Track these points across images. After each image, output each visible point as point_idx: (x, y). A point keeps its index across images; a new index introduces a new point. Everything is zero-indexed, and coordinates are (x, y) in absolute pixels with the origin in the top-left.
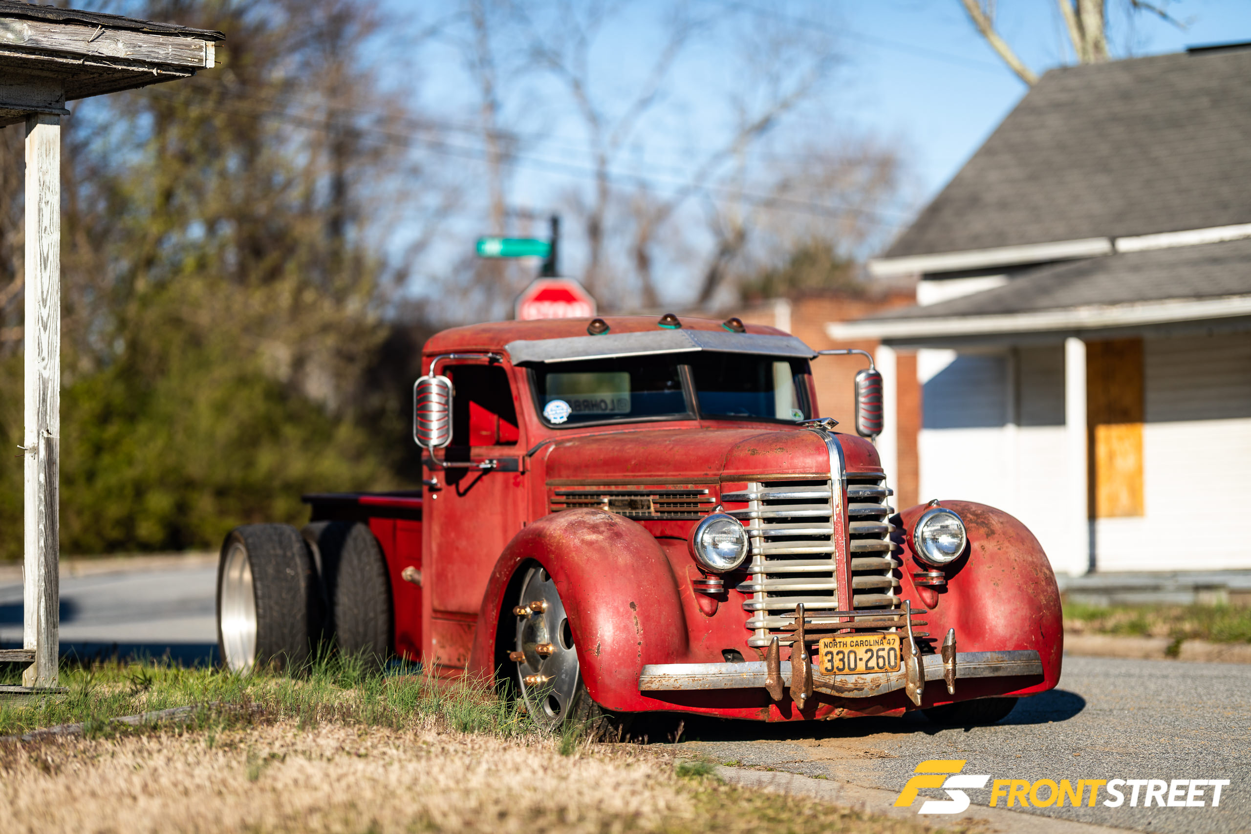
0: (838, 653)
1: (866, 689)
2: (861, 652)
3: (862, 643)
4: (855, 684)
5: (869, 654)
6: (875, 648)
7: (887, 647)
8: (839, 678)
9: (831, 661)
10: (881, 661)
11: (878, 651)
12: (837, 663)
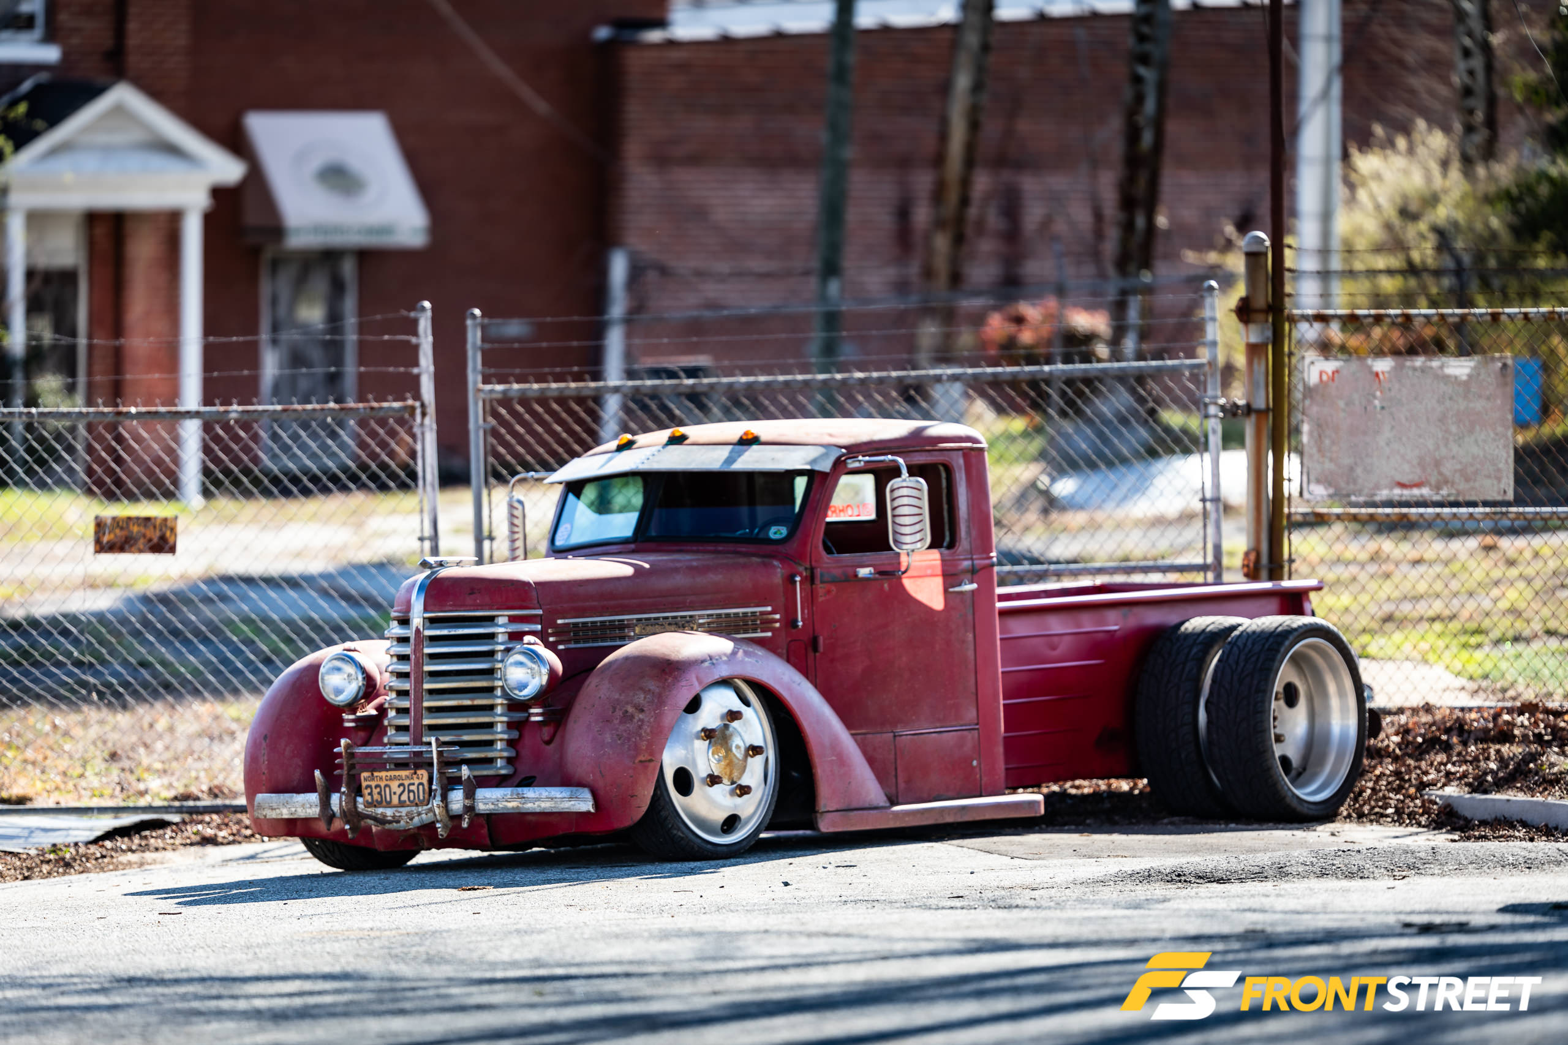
0: (377, 786)
1: (402, 823)
2: (394, 785)
3: (395, 778)
4: (394, 817)
5: (402, 788)
6: (406, 783)
7: (417, 782)
8: (380, 810)
9: (371, 794)
10: (411, 795)
11: (410, 785)
12: (376, 797)
